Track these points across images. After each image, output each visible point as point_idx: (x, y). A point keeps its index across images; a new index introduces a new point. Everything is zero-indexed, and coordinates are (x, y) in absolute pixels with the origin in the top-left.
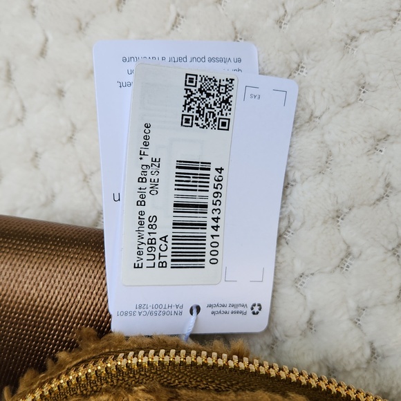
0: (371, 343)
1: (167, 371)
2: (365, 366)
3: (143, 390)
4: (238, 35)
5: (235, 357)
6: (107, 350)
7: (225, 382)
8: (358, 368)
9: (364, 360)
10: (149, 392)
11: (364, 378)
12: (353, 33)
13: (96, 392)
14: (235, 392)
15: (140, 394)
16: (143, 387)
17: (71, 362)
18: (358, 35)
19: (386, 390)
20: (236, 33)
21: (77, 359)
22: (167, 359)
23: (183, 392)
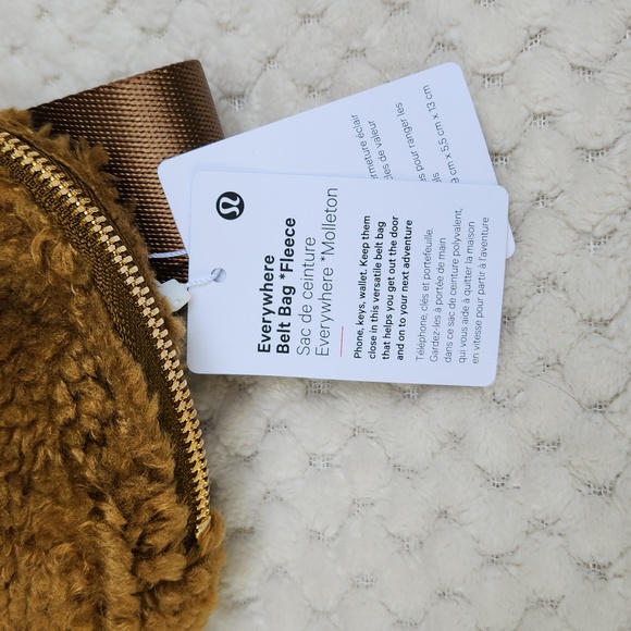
0: (257, 453)
1: (106, 268)
2: (232, 454)
3: (73, 255)
4: (509, 156)
5: (161, 321)
6: (93, 188)
7: (127, 330)
8: (226, 448)
9: (238, 450)
10: (75, 262)
11: (219, 458)
12: (561, 283)
13: (44, 207)
14: (124, 343)
15: (68, 254)
16: (76, 253)
17: (60, 156)
18: (561, 288)
19: (220, 485)
20: (511, 152)
21: (66, 160)
22: (111, 249)
23: (95, 294)
